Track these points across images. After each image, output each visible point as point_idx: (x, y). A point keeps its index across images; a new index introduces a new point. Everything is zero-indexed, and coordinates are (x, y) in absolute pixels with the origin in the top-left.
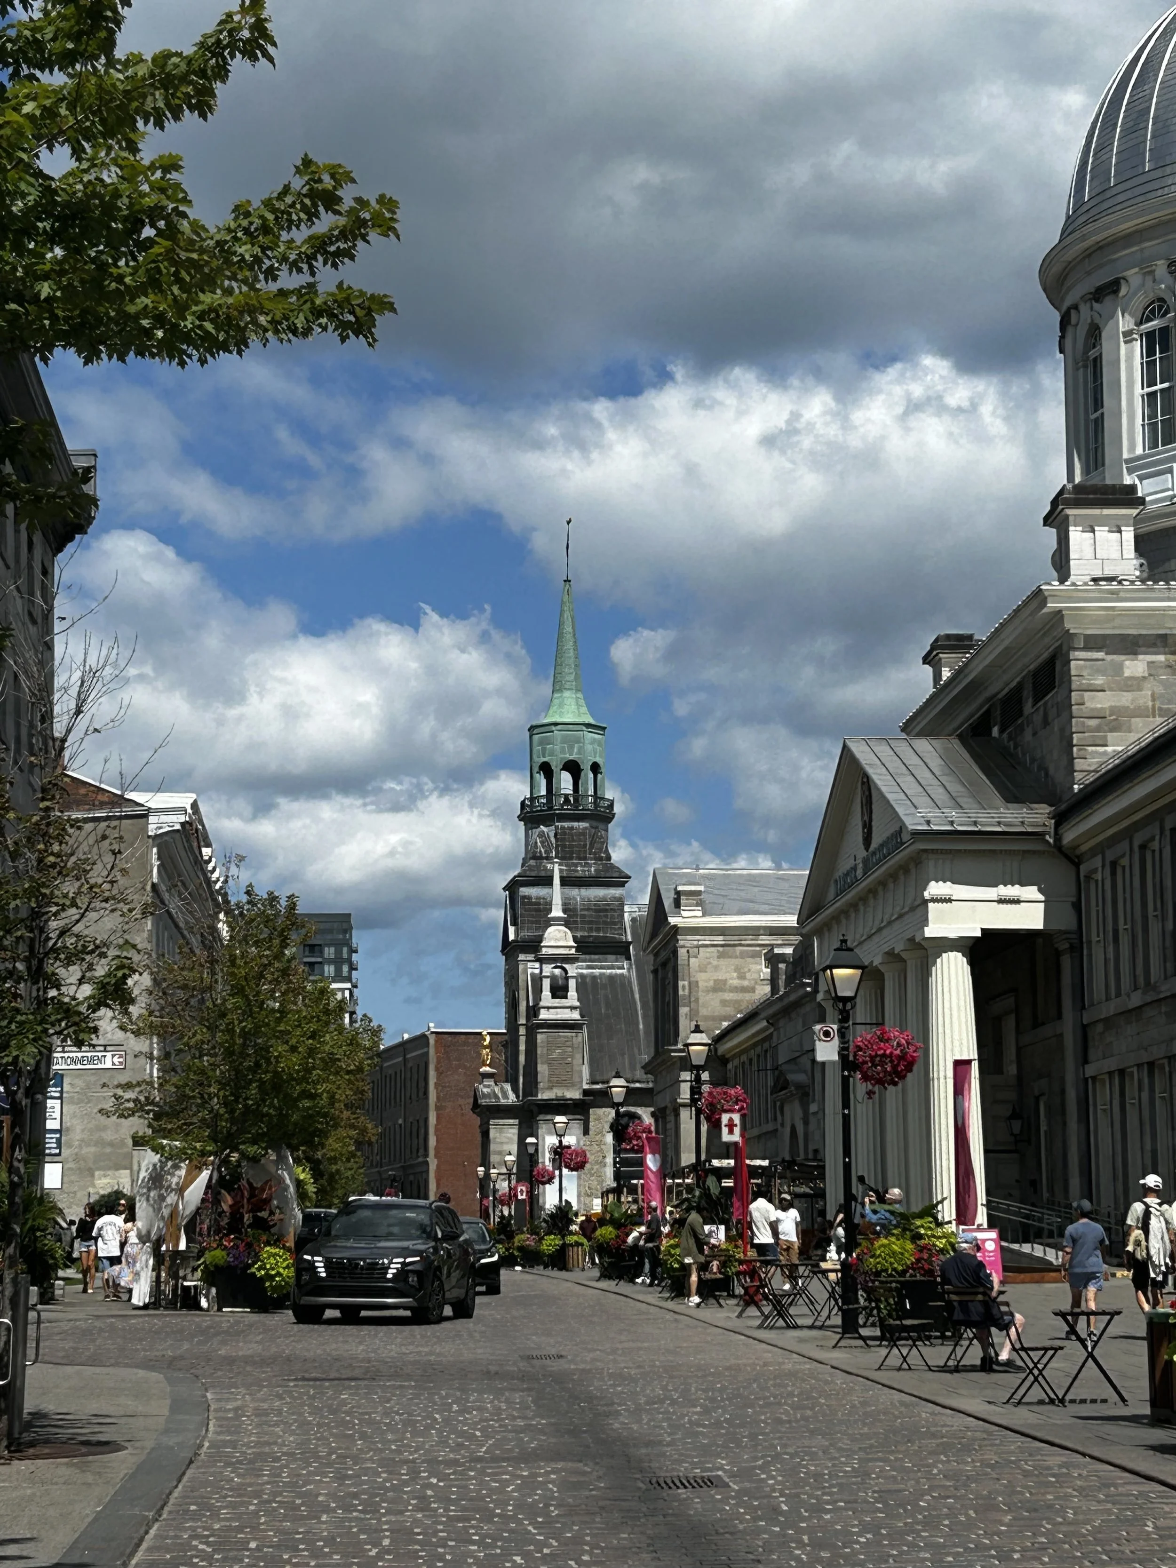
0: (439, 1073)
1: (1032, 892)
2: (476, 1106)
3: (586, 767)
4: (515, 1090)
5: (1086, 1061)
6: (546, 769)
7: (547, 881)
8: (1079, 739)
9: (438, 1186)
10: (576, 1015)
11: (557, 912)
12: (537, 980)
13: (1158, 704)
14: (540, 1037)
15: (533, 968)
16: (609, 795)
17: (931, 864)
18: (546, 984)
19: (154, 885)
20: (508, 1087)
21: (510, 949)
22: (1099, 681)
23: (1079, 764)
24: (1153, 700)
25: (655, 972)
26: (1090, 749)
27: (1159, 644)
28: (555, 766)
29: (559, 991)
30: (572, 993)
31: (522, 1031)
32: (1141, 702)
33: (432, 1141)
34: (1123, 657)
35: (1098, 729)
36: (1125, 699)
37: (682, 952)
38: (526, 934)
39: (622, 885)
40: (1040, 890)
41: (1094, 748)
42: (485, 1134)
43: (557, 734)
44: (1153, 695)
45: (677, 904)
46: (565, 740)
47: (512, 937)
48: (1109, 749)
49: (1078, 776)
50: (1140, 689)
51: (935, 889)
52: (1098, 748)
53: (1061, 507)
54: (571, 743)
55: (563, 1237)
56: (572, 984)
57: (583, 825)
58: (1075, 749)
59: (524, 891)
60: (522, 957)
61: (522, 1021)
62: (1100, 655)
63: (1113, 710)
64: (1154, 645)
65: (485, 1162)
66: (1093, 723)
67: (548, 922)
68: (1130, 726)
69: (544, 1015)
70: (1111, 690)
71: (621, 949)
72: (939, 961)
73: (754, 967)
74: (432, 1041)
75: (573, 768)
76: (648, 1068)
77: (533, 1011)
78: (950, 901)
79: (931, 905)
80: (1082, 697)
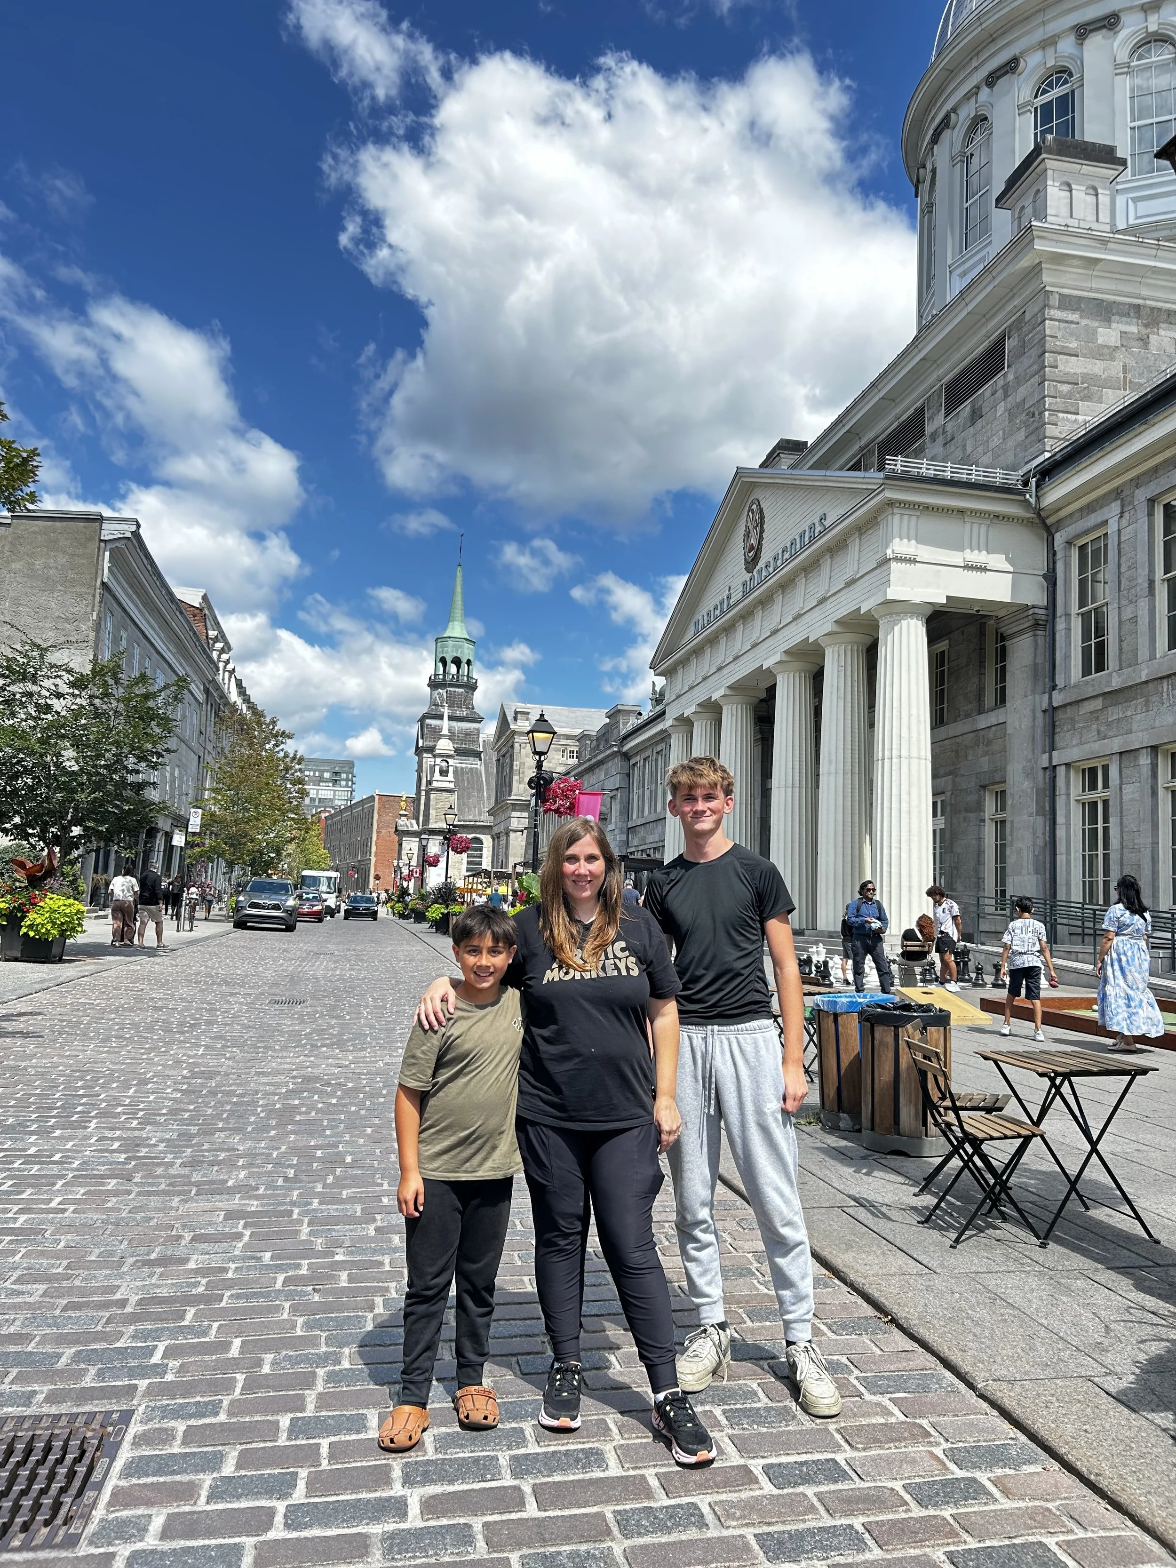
0: (380, 815)
1: (998, 561)
2: (396, 830)
3: (464, 660)
4: (418, 823)
5: (1053, 748)
6: (443, 661)
7: (441, 717)
8: (1050, 404)
9: (375, 870)
10: (452, 786)
11: (445, 731)
12: (433, 768)
13: (1129, 376)
14: (432, 796)
15: (431, 761)
16: (475, 676)
17: (897, 518)
18: (437, 769)
19: (103, 583)
20: (414, 822)
21: (419, 751)
22: (1073, 345)
23: (1050, 430)
24: (1125, 372)
25: (498, 760)
26: (1060, 415)
27: (1132, 314)
28: (449, 660)
29: (444, 773)
30: (451, 774)
31: (423, 793)
32: (1113, 373)
33: (374, 849)
34: (1096, 324)
35: (1069, 396)
36: (1097, 367)
37: (516, 746)
38: (428, 744)
39: (480, 722)
40: (1008, 559)
41: (1065, 415)
42: (400, 845)
43: (450, 643)
44: (1125, 366)
45: (515, 719)
46: (454, 646)
47: (420, 744)
48: (1080, 418)
49: (1048, 443)
50: (1112, 359)
51: (900, 546)
52: (1069, 416)
53: (1043, 156)
54: (457, 648)
55: (447, 907)
56: (451, 769)
57: (461, 690)
58: (1047, 413)
59: (428, 721)
60: (425, 755)
61: (423, 787)
62: (1075, 317)
63: (1086, 377)
64: (1128, 315)
65: (399, 858)
66: (1065, 388)
67: (440, 737)
68: (1101, 397)
69: (435, 784)
70: (1084, 356)
71: (477, 755)
72: (897, 628)
73: (556, 757)
74: (377, 798)
75: (457, 662)
76: (491, 812)
77: (429, 783)
78: (914, 561)
79: (894, 565)
80: (1056, 361)
